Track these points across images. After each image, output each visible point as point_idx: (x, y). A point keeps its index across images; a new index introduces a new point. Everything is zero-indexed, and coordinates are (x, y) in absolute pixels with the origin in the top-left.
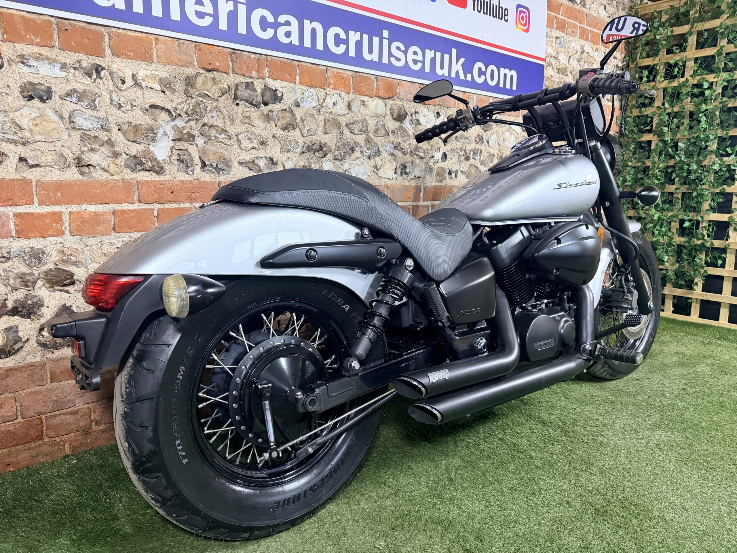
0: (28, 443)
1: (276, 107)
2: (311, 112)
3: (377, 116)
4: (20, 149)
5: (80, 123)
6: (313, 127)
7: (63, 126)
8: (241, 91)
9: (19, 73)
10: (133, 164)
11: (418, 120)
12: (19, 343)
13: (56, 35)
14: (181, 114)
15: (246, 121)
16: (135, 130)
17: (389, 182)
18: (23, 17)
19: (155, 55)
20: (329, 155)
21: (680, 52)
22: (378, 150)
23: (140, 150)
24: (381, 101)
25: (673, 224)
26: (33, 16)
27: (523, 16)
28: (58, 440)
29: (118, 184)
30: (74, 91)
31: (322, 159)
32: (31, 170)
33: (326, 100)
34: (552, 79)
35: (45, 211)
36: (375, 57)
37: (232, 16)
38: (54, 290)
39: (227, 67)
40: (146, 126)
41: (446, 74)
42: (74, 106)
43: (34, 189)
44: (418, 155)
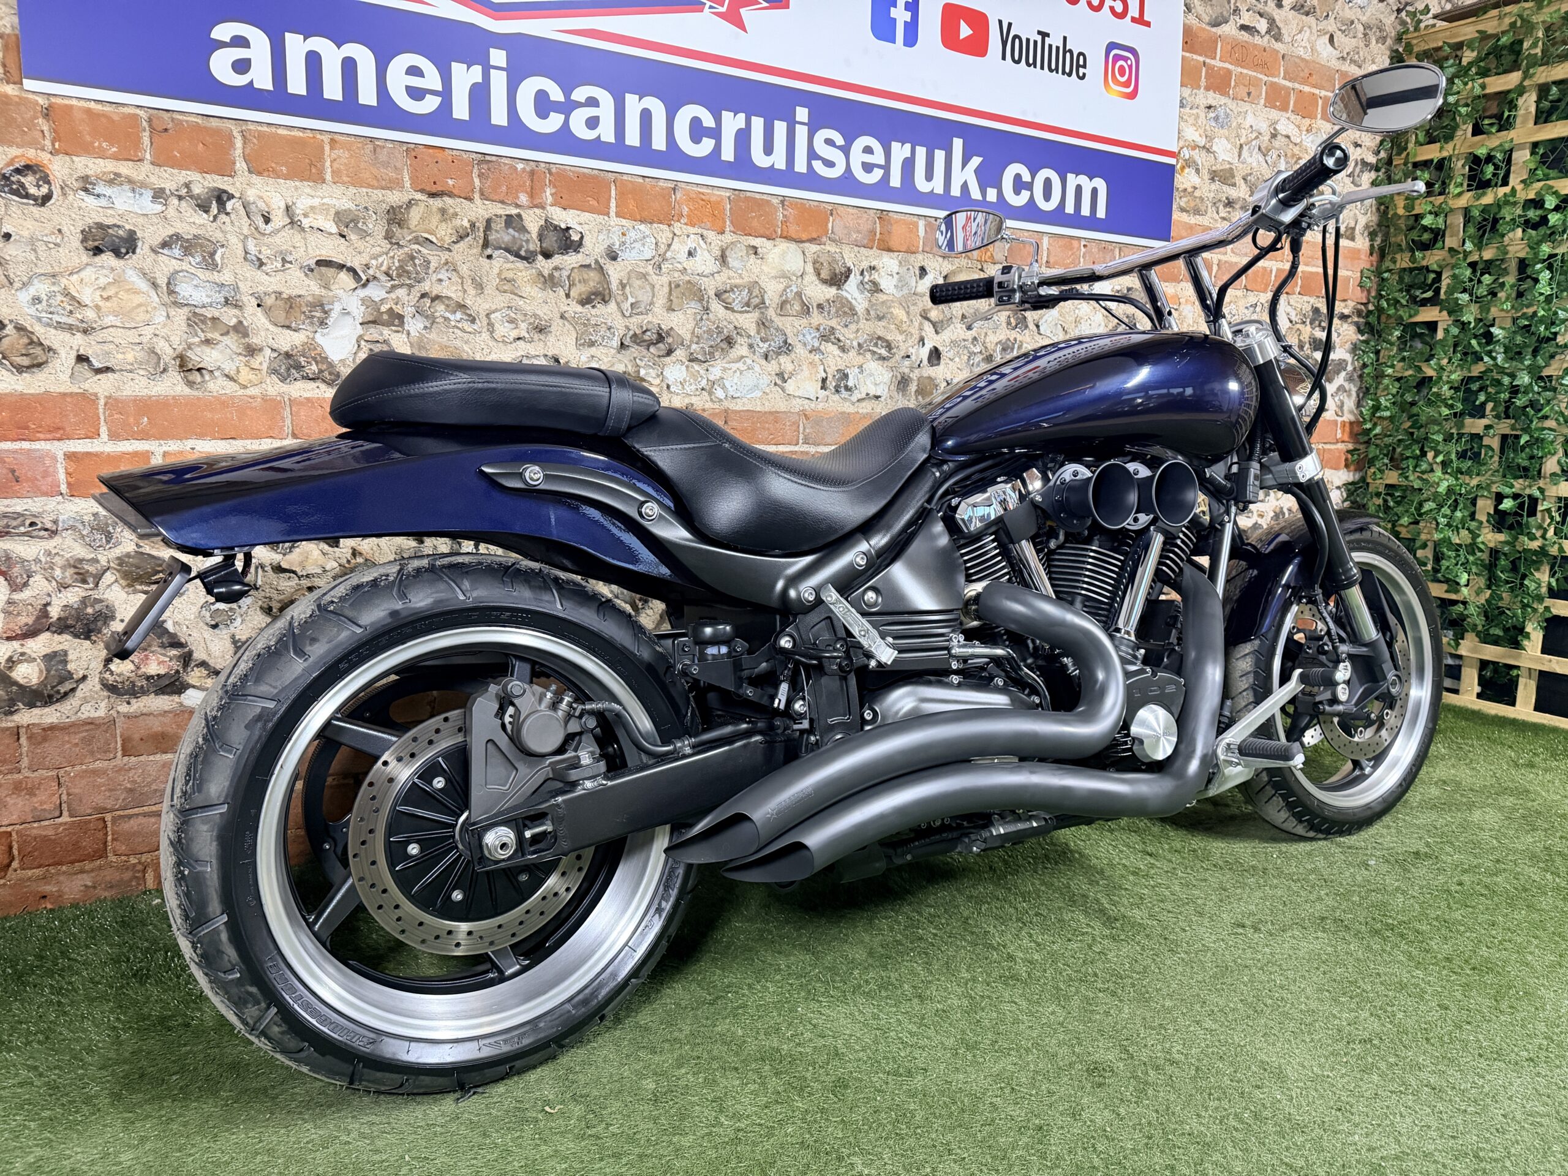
0: (79, 861)
1: (571, 260)
2: (642, 270)
3: (784, 275)
4: (79, 342)
5: (187, 294)
6: (644, 297)
7: (157, 299)
8: (497, 231)
9: (80, 208)
10: (283, 367)
11: (875, 284)
12: (67, 683)
13: (146, 140)
14: (377, 275)
15: (505, 288)
16: (288, 306)
17: (808, 406)
18: (88, 111)
19: (329, 170)
20: (678, 352)
21: (1499, 131)
22: (785, 342)
23: (298, 343)
24: (793, 246)
25: (1480, 503)
26: (108, 108)
27: (1122, 68)
28: (133, 860)
29: (254, 404)
30: (175, 238)
31: (662, 359)
32: (99, 376)
33: (672, 247)
34: (1197, 194)
35: (119, 449)
36: (780, 162)
37: (480, 95)
38: (135, 592)
39: (469, 189)
40: (310, 299)
41: (939, 190)
42: (175, 265)
43: (101, 410)
44: (874, 353)
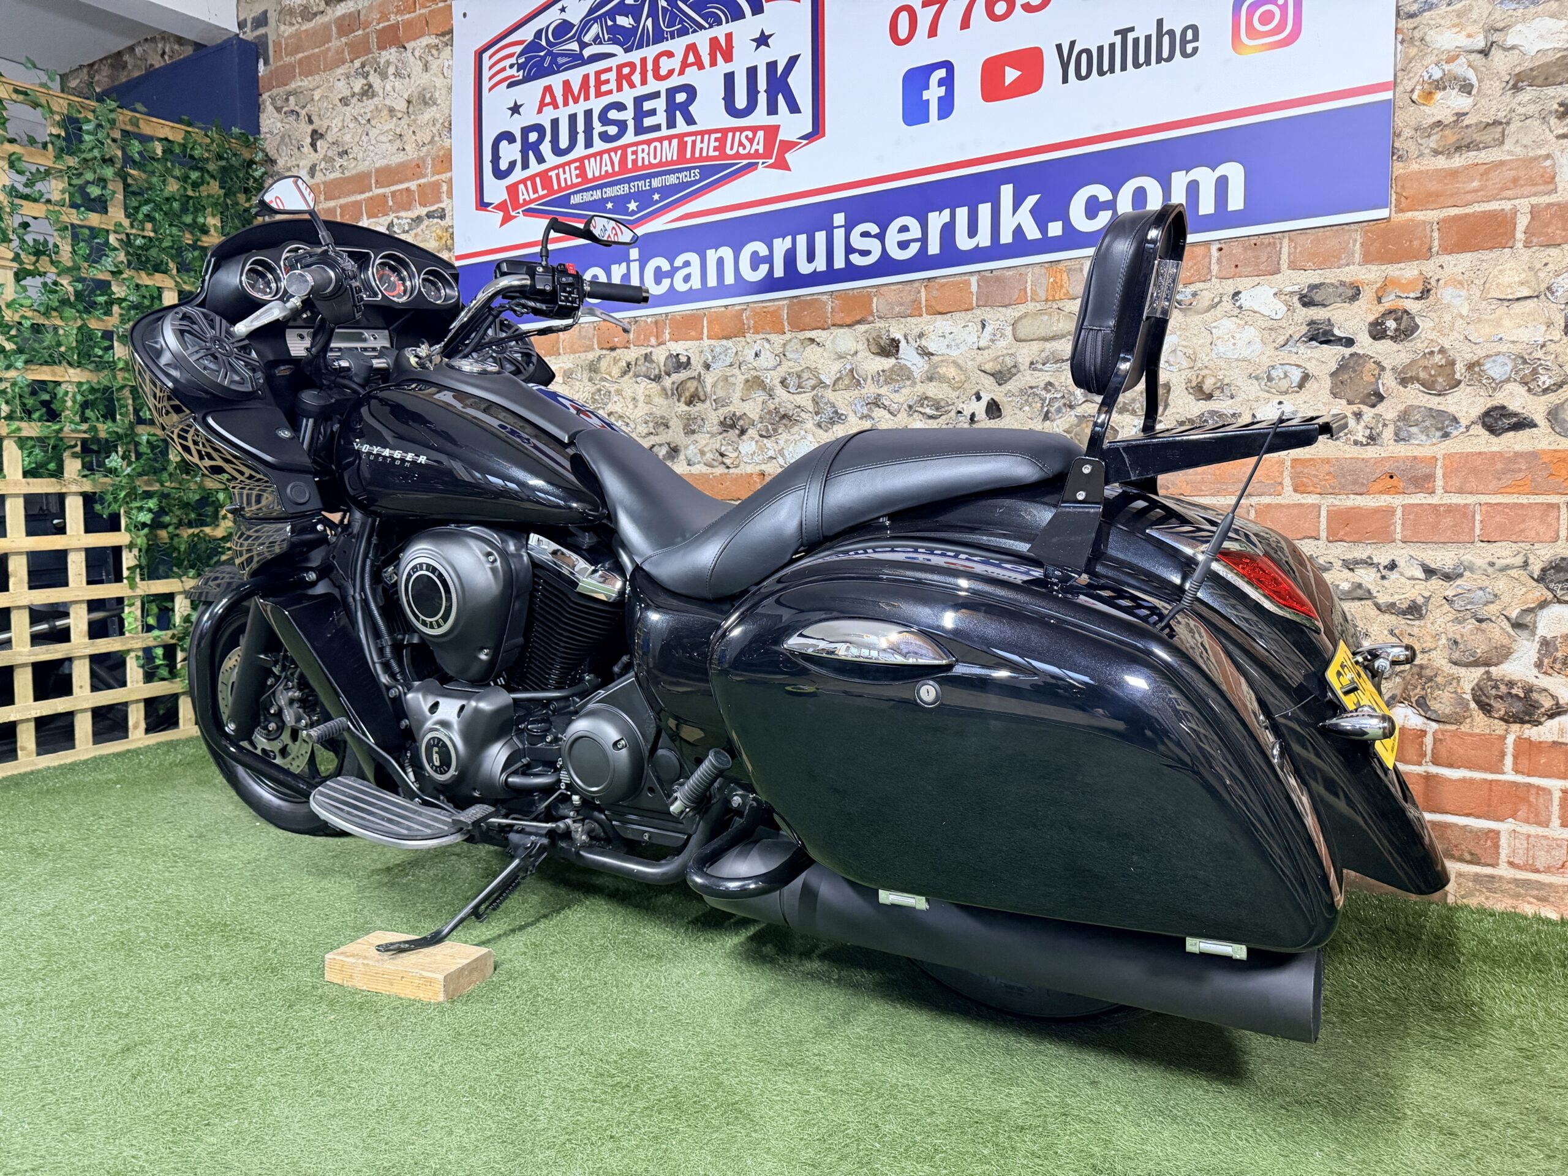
1: (681, 376)
2: (729, 374)
3: (840, 357)
6: (724, 393)
8: (640, 366)
11: (923, 348)
15: (647, 401)
20: (750, 431)
22: (836, 412)
24: (846, 330)
27: (1266, 14)
33: (745, 353)
36: (820, 264)
39: (628, 341)
41: (986, 242)
